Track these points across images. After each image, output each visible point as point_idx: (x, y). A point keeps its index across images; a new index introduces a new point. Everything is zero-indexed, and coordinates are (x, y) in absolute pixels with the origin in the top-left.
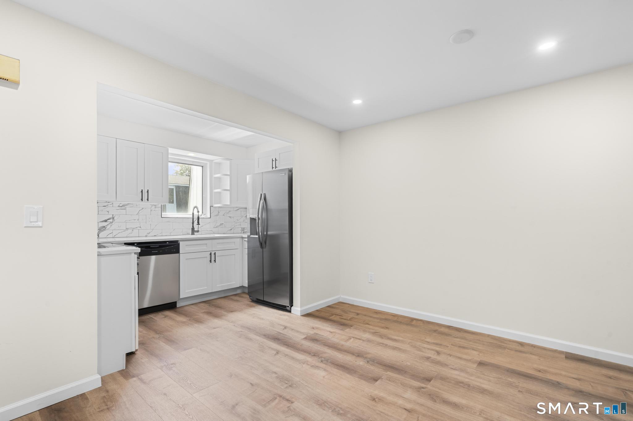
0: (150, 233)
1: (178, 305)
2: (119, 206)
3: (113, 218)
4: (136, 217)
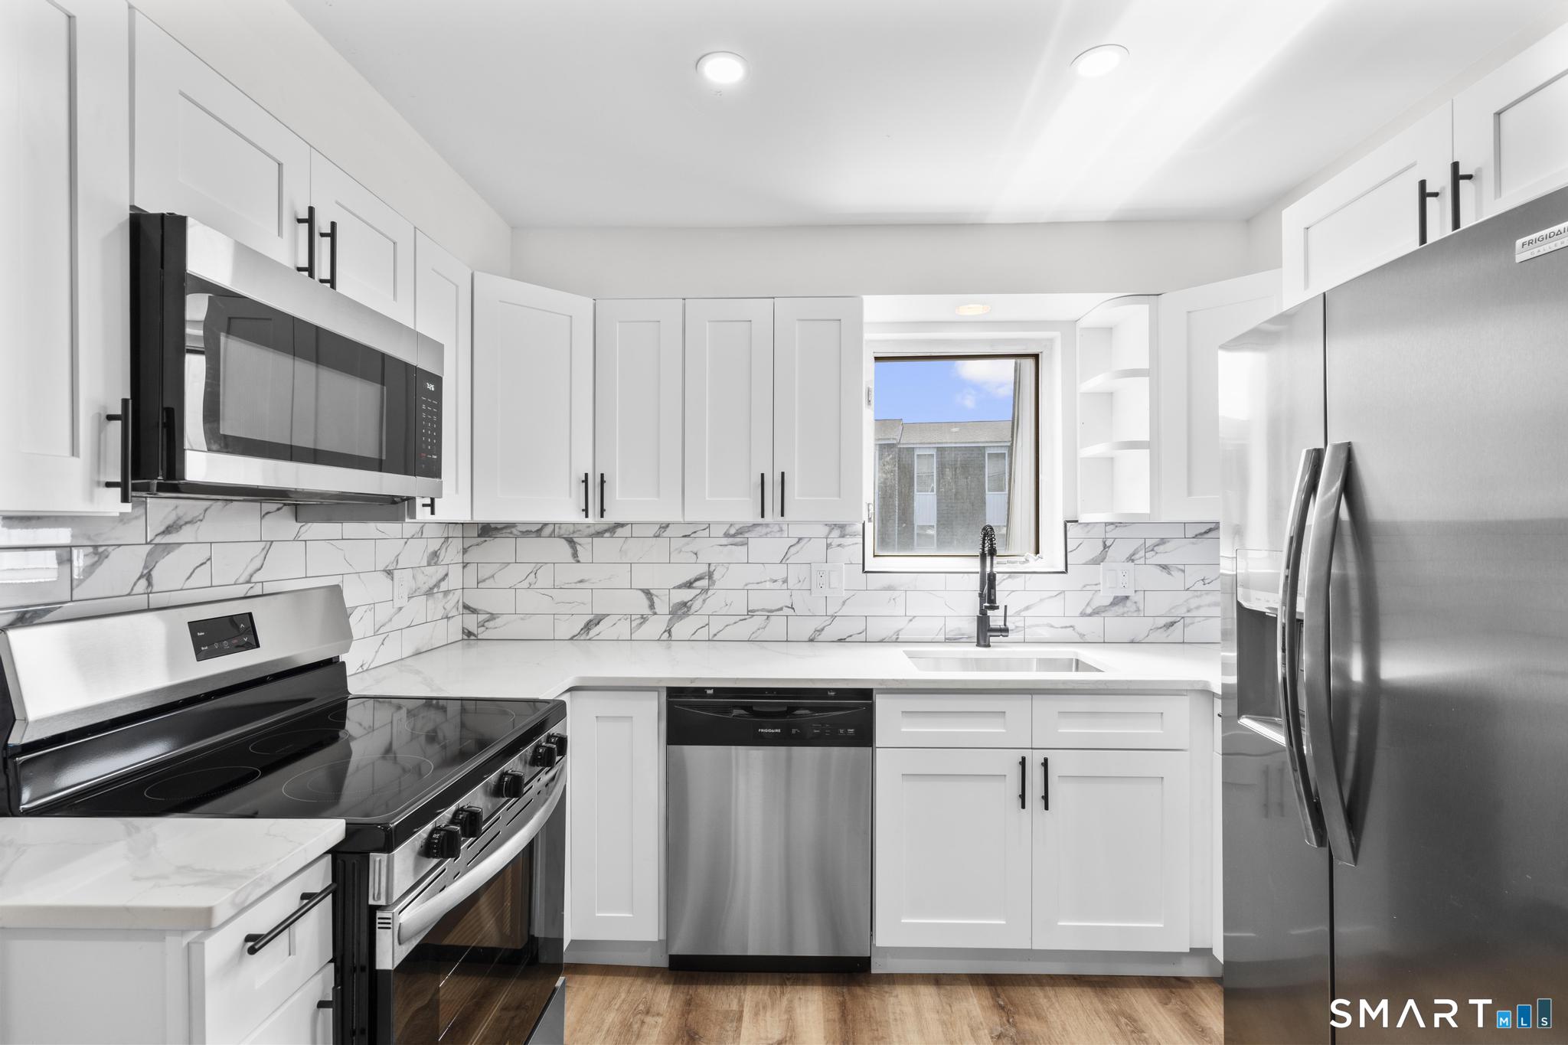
0: (823, 629)
2: (727, 535)
3: (710, 575)
4: (779, 572)
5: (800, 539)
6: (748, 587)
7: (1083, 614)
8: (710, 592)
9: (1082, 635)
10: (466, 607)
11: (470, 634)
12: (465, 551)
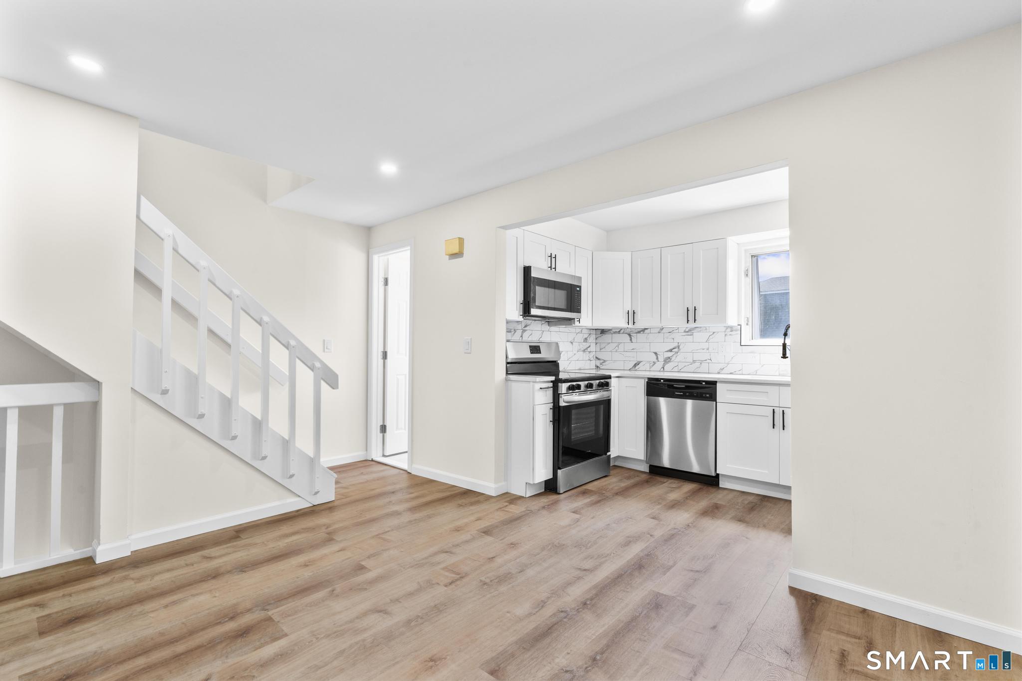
0: (723, 368)
1: (722, 484)
2: (685, 332)
3: (678, 347)
4: (706, 345)
5: (714, 332)
6: (694, 351)
8: (679, 353)
10: (596, 358)
11: (598, 367)
12: (596, 339)
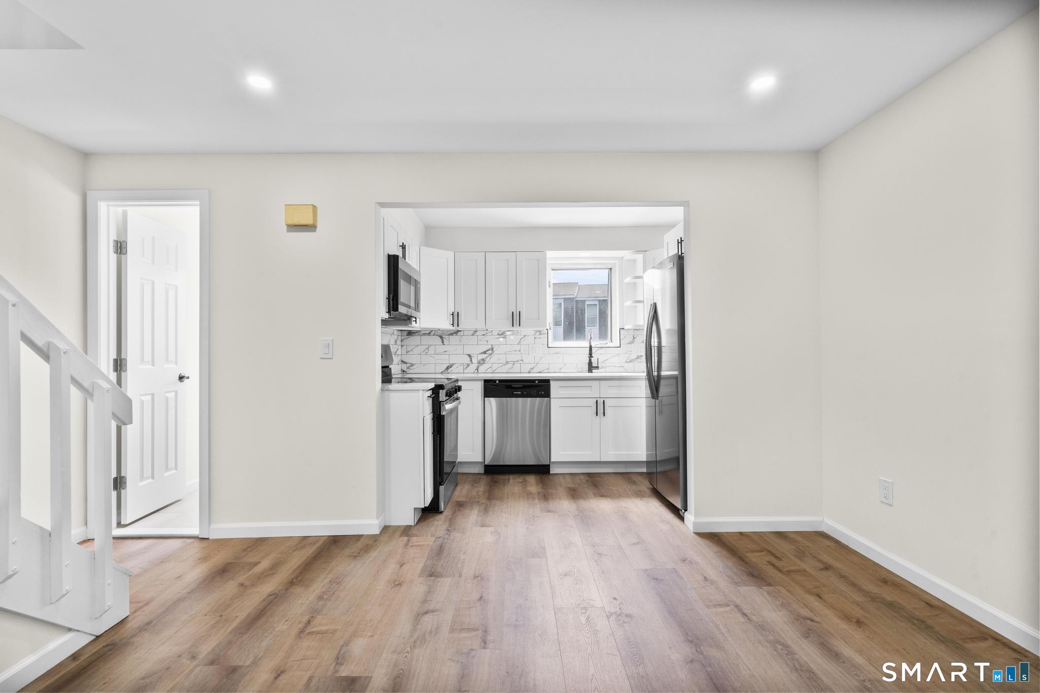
0: (533, 368)
1: (553, 470)
2: (498, 334)
3: (492, 349)
4: (518, 348)
5: (525, 336)
6: (506, 353)
7: (626, 362)
8: (492, 355)
9: (626, 369)
10: (402, 361)
11: (404, 371)
12: (402, 341)
